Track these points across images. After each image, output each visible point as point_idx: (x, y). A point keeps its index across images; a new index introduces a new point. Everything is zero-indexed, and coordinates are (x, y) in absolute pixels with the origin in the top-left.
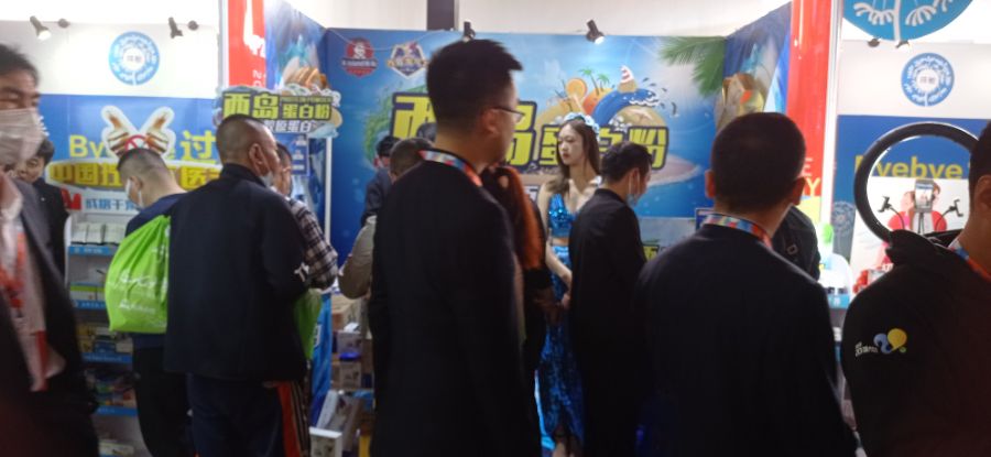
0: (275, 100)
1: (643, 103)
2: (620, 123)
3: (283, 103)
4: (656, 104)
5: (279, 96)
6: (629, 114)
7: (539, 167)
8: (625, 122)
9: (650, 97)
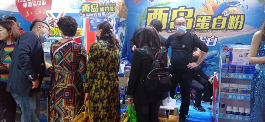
0: (97, 5)
1: (235, 6)
2: (226, 13)
3: (100, 6)
4: (240, 6)
5: (98, 4)
6: (230, 10)
7: (195, 30)
8: (228, 13)
9: (238, 4)
